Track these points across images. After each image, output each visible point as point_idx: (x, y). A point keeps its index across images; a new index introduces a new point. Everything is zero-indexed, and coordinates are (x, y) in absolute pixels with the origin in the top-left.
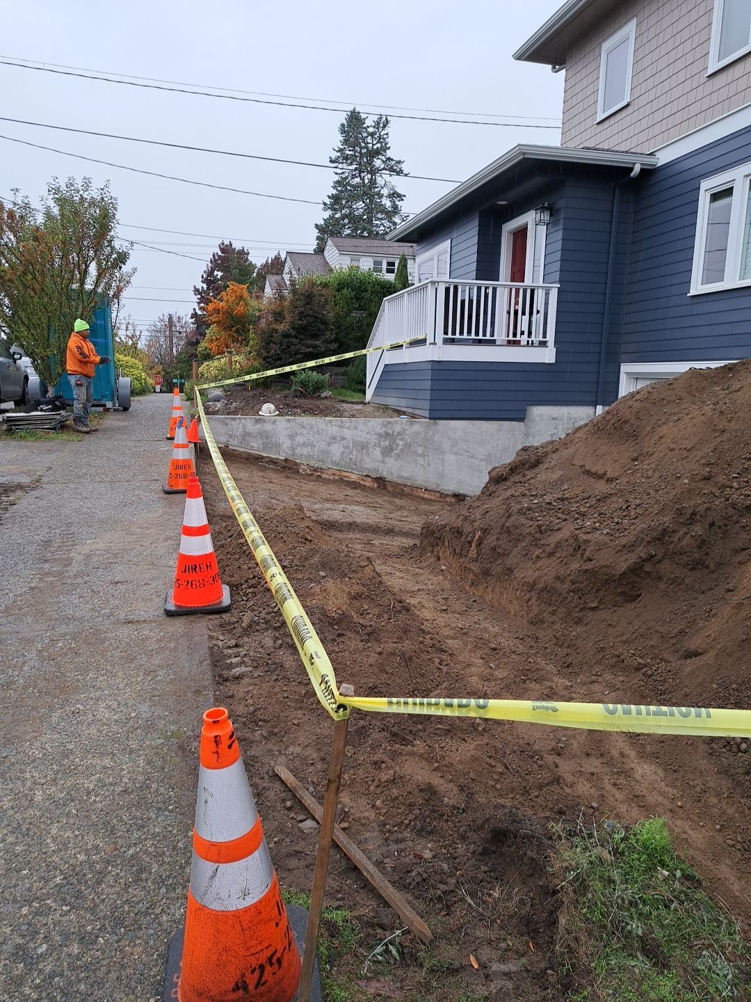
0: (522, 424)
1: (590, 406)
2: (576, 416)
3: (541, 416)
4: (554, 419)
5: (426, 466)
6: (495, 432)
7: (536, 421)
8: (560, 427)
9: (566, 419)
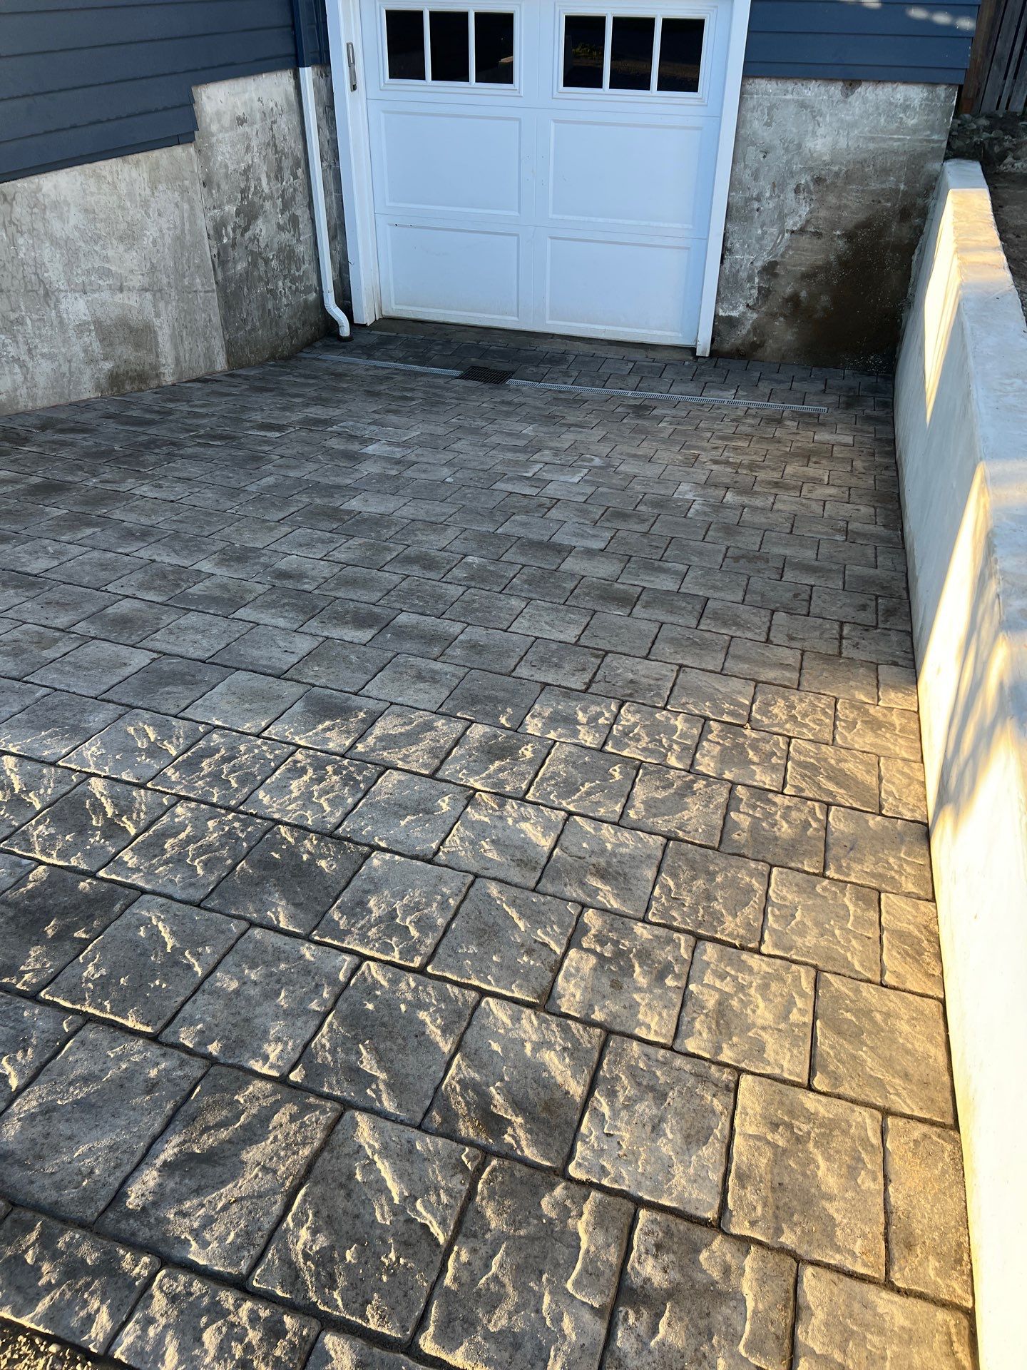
0: (191, 149)
1: (286, 69)
2: (272, 105)
3: (219, 115)
4: (241, 121)
5: (25, 357)
6: (148, 191)
7: (213, 135)
8: (254, 144)
9: (258, 116)
